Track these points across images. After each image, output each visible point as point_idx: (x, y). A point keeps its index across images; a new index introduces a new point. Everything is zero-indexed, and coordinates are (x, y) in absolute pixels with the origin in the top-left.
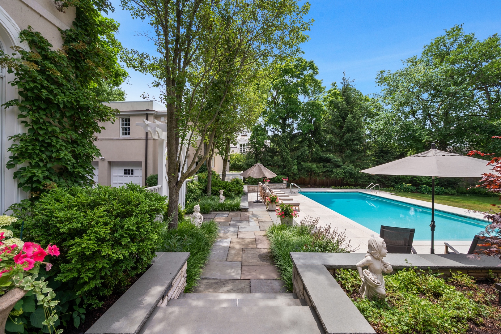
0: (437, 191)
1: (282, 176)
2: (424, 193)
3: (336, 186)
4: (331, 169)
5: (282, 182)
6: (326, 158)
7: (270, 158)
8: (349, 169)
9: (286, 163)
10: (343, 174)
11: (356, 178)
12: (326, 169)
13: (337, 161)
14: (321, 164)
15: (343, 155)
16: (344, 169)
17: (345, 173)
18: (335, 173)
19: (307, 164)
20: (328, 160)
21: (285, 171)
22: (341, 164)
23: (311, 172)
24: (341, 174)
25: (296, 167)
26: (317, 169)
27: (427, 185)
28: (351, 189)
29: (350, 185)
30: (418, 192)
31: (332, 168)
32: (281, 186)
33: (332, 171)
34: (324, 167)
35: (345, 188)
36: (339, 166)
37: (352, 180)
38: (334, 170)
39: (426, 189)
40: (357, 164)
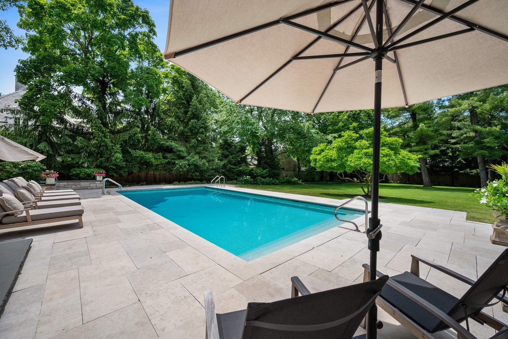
0: (268, 181)
1: (96, 170)
2: (259, 184)
3: (179, 182)
4: (173, 161)
5: (94, 178)
6: (168, 147)
8: (194, 161)
9: (101, 149)
10: (188, 167)
11: (202, 172)
12: (167, 161)
13: (180, 151)
14: (160, 154)
15: (188, 145)
16: (188, 160)
17: (189, 165)
18: (177, 166)
19: (139, 153)
20: (170, 150)
21: (101, 162)
22: (185, 154)
23: (147, 164)
24: (185, 166)
25: (120, 155)
26: (153, 160)
27: (261, 177)
28: (197, 184)
29: (195, 180)
30: (255, 184)
31: (174, 159)
32: (91, 185)
33: (174, 163)
34: (165, 157)
35: (190, 184)
36: (183, 158)
37: (198, 174)
38: (177, 162)
39: (261, 180)
40: (203, 155)
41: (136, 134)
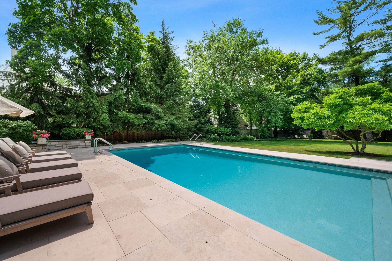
0: (232, 139)
1: (85, 130)
2: (225, 141)
3: (158, 140)
4: (152, 121)
5: (83, 138)
6: (147, 108)
7: (60, 101)
8: (171, 121)
9: (89, 109)
10: (165, 126)
11: (177, 131)
12: (147, 121)
13: (158, 112)
14: (141, 115)
15: (164, 107)
16: (166, 120)
17: (167, 125)
18: (157, 125)
19: (123, 114)
20: (148, 111)
21: (90, 122)
22: (163, 115)
23: (128, 124)
24: (163, 126)
25: (106, 116)
26: (136, 121)
27: (225, 135)
28: (173, 141)
29: (171, 138)
30: (220, 141)
31: (153, 119)
32: (81, 144)
33: (153, 123)
34: (144, 118)
36: (160, 118)
37: (173, 132)
38: (156, 122)
39: (226, 138)
40: (178, 116)
41: (120, 96)
